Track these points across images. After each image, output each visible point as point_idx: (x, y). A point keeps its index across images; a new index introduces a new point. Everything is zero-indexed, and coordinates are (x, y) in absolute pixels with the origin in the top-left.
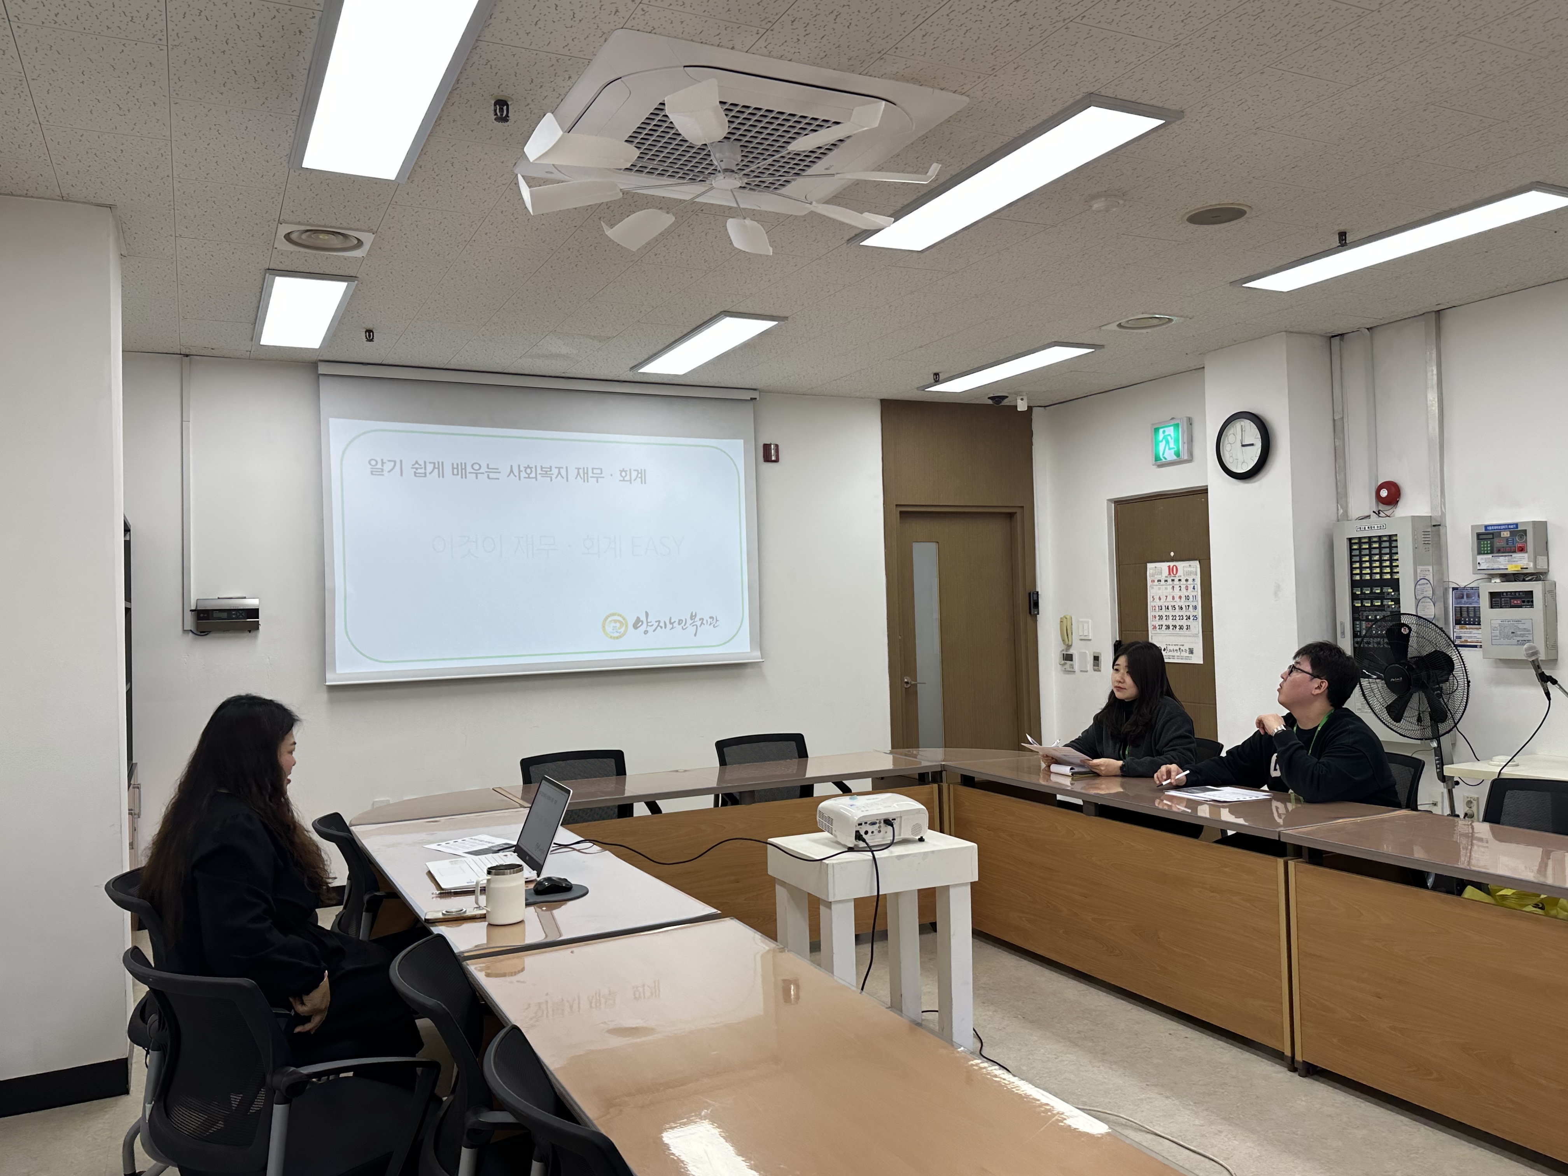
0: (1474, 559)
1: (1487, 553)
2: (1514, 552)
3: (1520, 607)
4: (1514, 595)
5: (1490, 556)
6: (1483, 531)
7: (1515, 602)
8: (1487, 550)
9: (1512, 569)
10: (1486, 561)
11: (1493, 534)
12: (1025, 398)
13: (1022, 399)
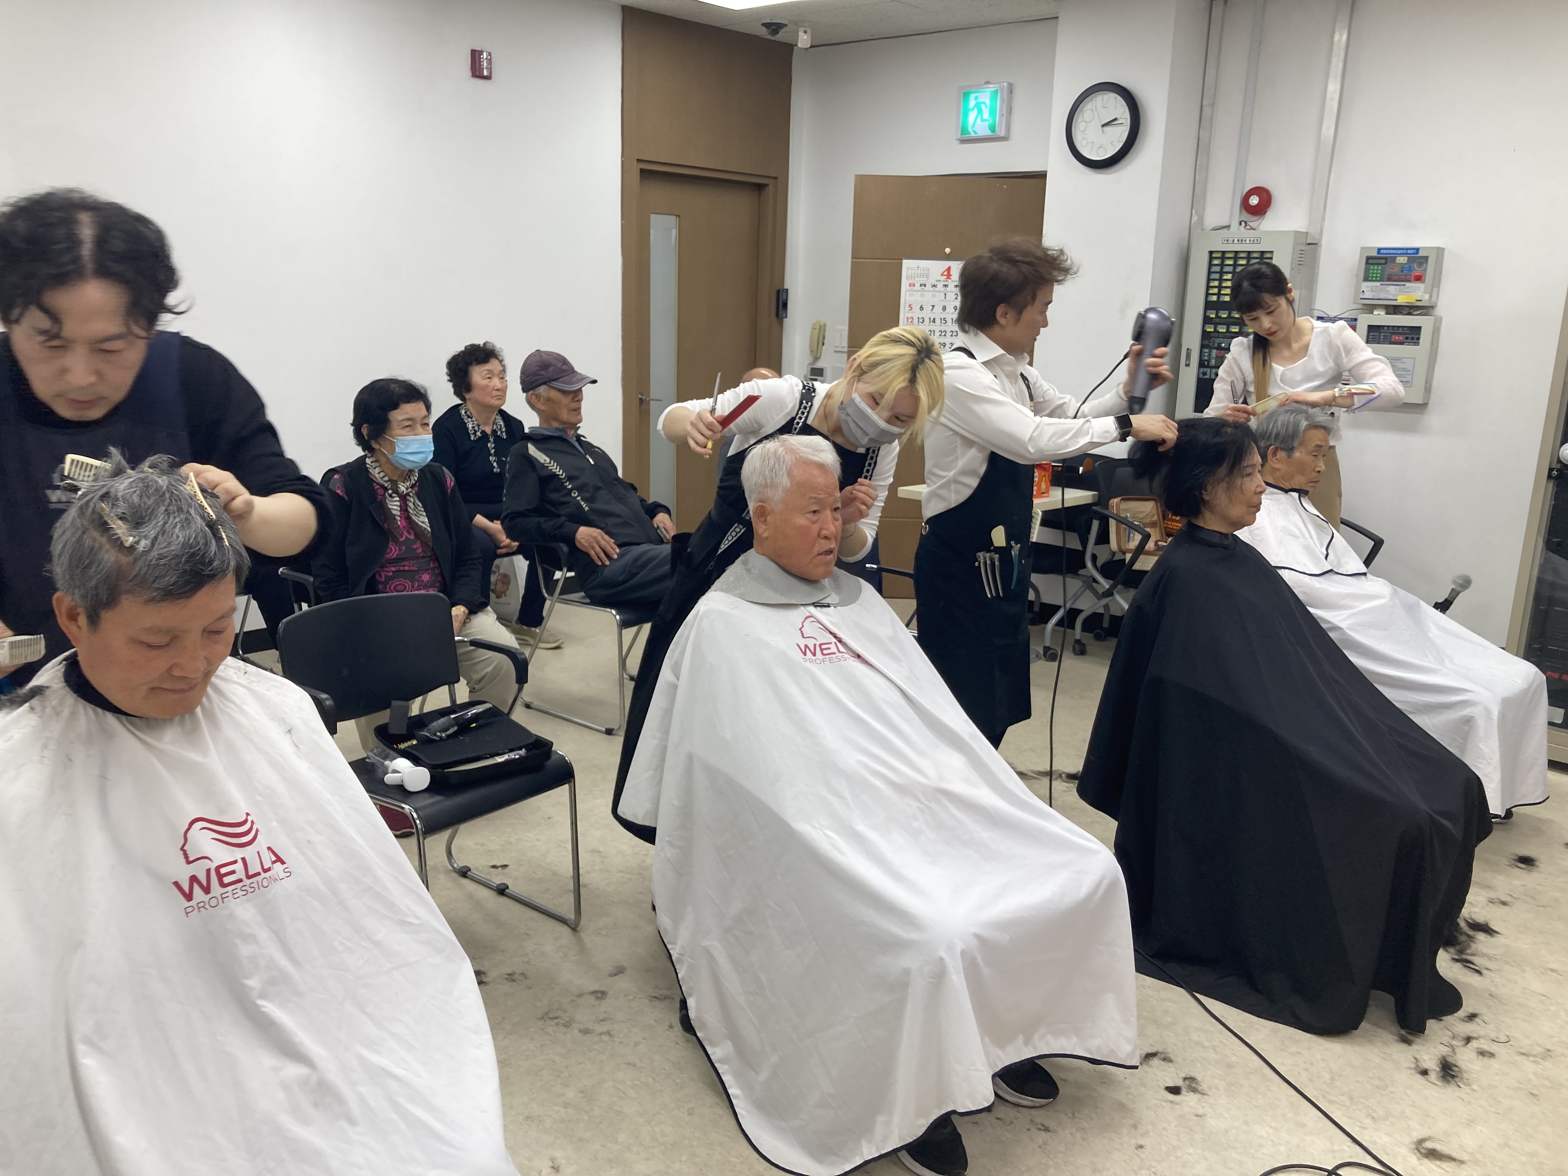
0: (1357, 287)
1: (1376, 281)
2: (1409, 281)
3: (1402, 343)
4: (1395, 330)
5: (1378, 284)
6: (1375, 254)
7: (1397, 338)
8: (1376, 277)
9: (1402, 300)
10: (1371, 290)
11: (1386, 259)
12: (809, 31)
13: (805, 32)
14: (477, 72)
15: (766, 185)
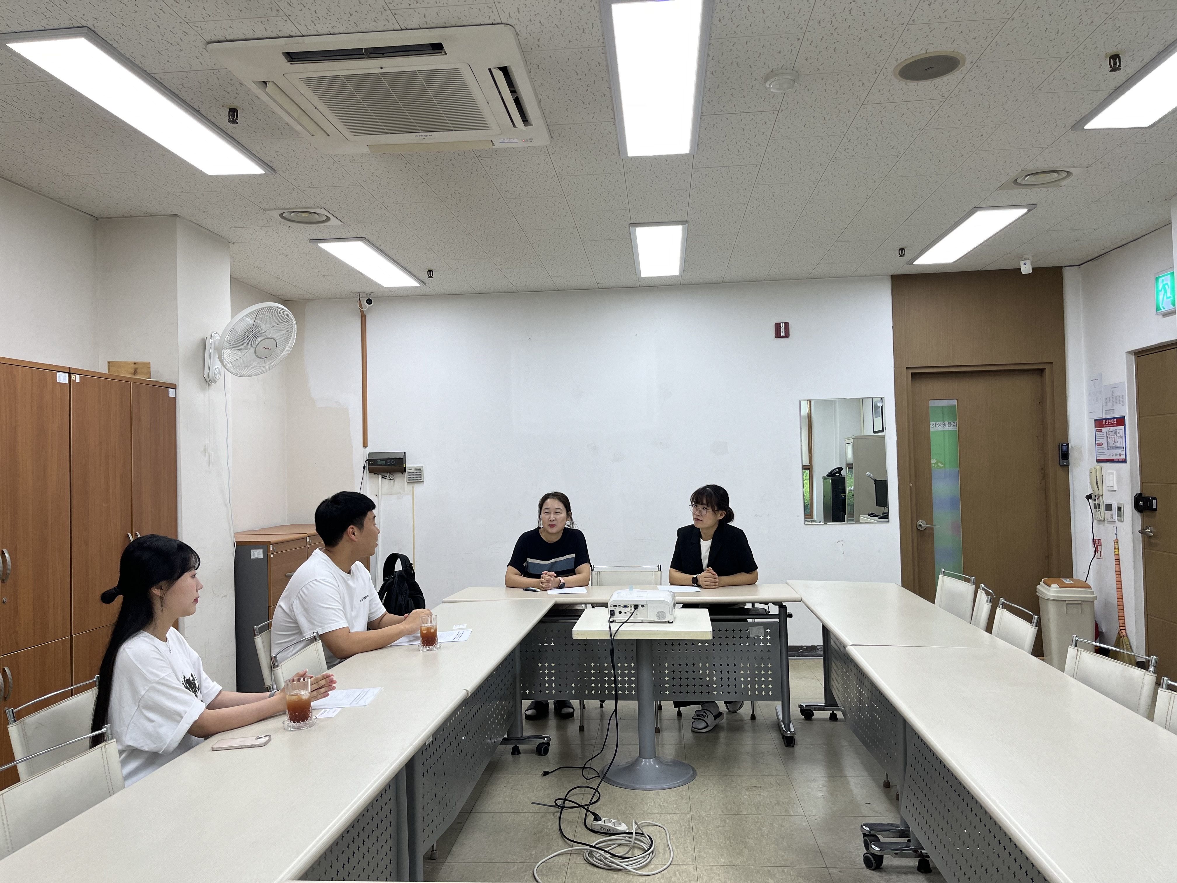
12: (1028, 262)
13: (1025, 264)
14: (778, 335)
15: (1045, 369)
